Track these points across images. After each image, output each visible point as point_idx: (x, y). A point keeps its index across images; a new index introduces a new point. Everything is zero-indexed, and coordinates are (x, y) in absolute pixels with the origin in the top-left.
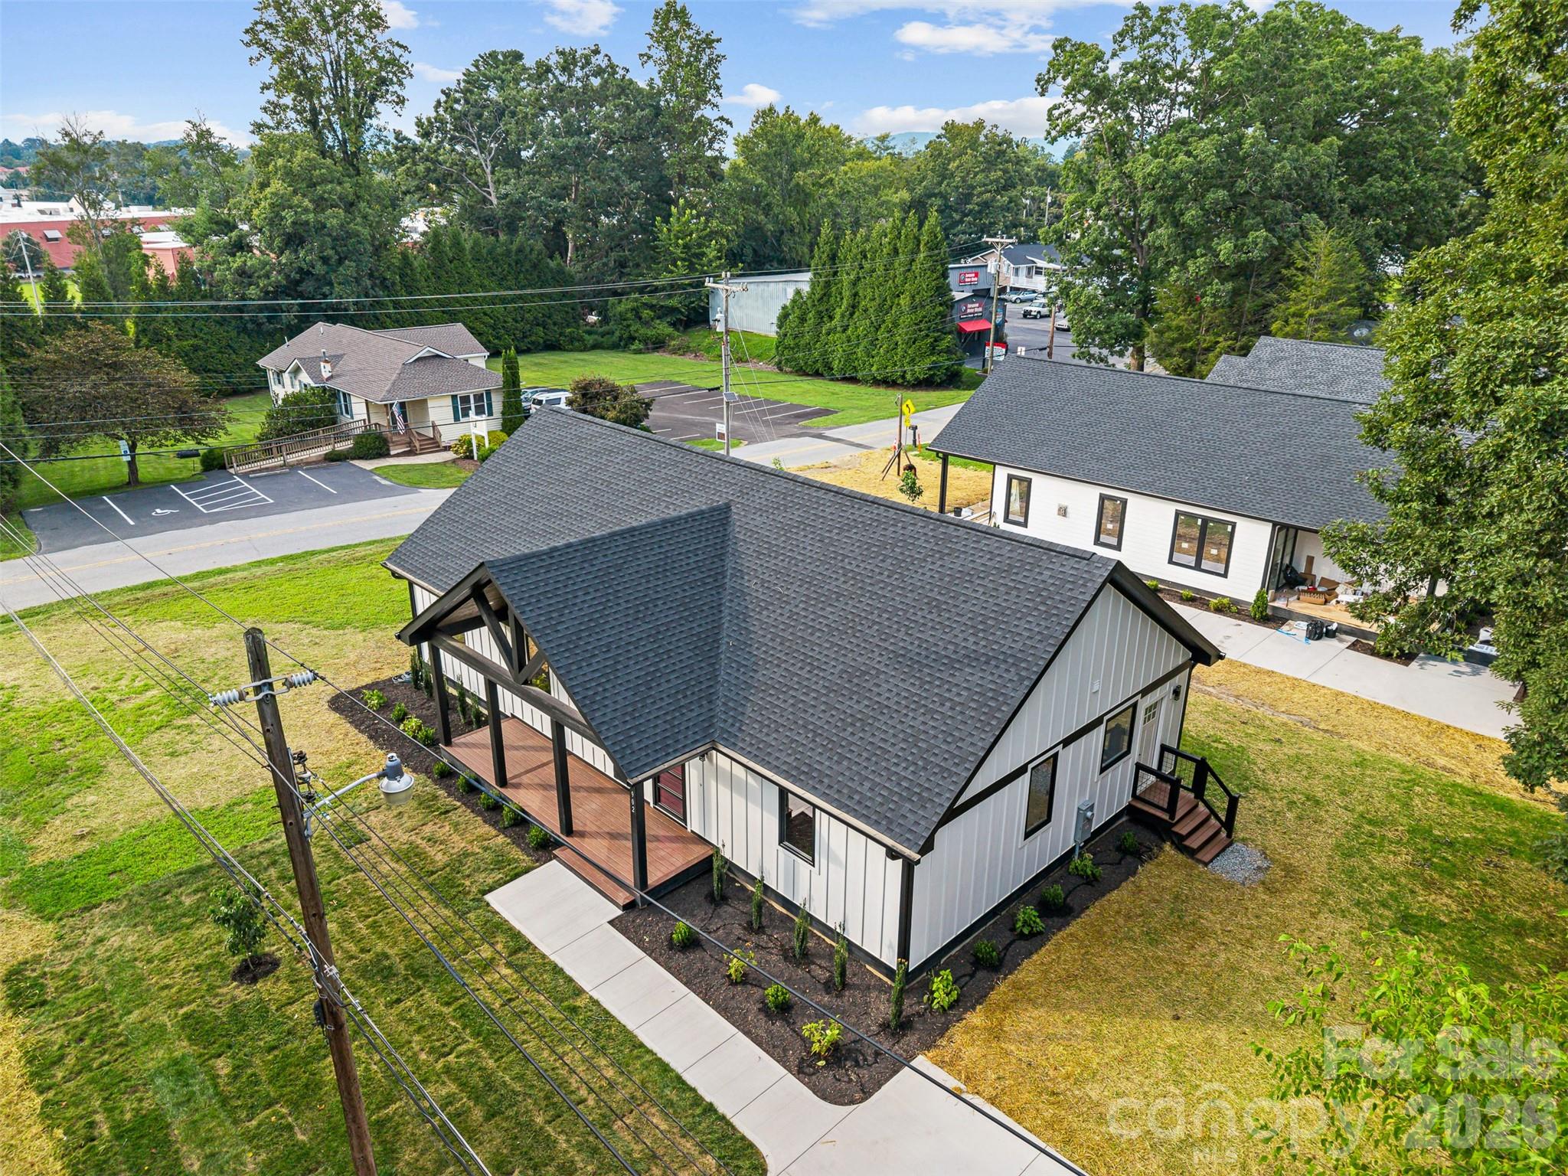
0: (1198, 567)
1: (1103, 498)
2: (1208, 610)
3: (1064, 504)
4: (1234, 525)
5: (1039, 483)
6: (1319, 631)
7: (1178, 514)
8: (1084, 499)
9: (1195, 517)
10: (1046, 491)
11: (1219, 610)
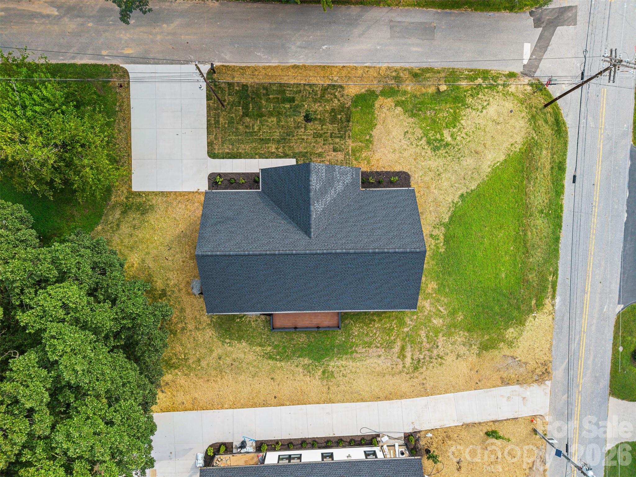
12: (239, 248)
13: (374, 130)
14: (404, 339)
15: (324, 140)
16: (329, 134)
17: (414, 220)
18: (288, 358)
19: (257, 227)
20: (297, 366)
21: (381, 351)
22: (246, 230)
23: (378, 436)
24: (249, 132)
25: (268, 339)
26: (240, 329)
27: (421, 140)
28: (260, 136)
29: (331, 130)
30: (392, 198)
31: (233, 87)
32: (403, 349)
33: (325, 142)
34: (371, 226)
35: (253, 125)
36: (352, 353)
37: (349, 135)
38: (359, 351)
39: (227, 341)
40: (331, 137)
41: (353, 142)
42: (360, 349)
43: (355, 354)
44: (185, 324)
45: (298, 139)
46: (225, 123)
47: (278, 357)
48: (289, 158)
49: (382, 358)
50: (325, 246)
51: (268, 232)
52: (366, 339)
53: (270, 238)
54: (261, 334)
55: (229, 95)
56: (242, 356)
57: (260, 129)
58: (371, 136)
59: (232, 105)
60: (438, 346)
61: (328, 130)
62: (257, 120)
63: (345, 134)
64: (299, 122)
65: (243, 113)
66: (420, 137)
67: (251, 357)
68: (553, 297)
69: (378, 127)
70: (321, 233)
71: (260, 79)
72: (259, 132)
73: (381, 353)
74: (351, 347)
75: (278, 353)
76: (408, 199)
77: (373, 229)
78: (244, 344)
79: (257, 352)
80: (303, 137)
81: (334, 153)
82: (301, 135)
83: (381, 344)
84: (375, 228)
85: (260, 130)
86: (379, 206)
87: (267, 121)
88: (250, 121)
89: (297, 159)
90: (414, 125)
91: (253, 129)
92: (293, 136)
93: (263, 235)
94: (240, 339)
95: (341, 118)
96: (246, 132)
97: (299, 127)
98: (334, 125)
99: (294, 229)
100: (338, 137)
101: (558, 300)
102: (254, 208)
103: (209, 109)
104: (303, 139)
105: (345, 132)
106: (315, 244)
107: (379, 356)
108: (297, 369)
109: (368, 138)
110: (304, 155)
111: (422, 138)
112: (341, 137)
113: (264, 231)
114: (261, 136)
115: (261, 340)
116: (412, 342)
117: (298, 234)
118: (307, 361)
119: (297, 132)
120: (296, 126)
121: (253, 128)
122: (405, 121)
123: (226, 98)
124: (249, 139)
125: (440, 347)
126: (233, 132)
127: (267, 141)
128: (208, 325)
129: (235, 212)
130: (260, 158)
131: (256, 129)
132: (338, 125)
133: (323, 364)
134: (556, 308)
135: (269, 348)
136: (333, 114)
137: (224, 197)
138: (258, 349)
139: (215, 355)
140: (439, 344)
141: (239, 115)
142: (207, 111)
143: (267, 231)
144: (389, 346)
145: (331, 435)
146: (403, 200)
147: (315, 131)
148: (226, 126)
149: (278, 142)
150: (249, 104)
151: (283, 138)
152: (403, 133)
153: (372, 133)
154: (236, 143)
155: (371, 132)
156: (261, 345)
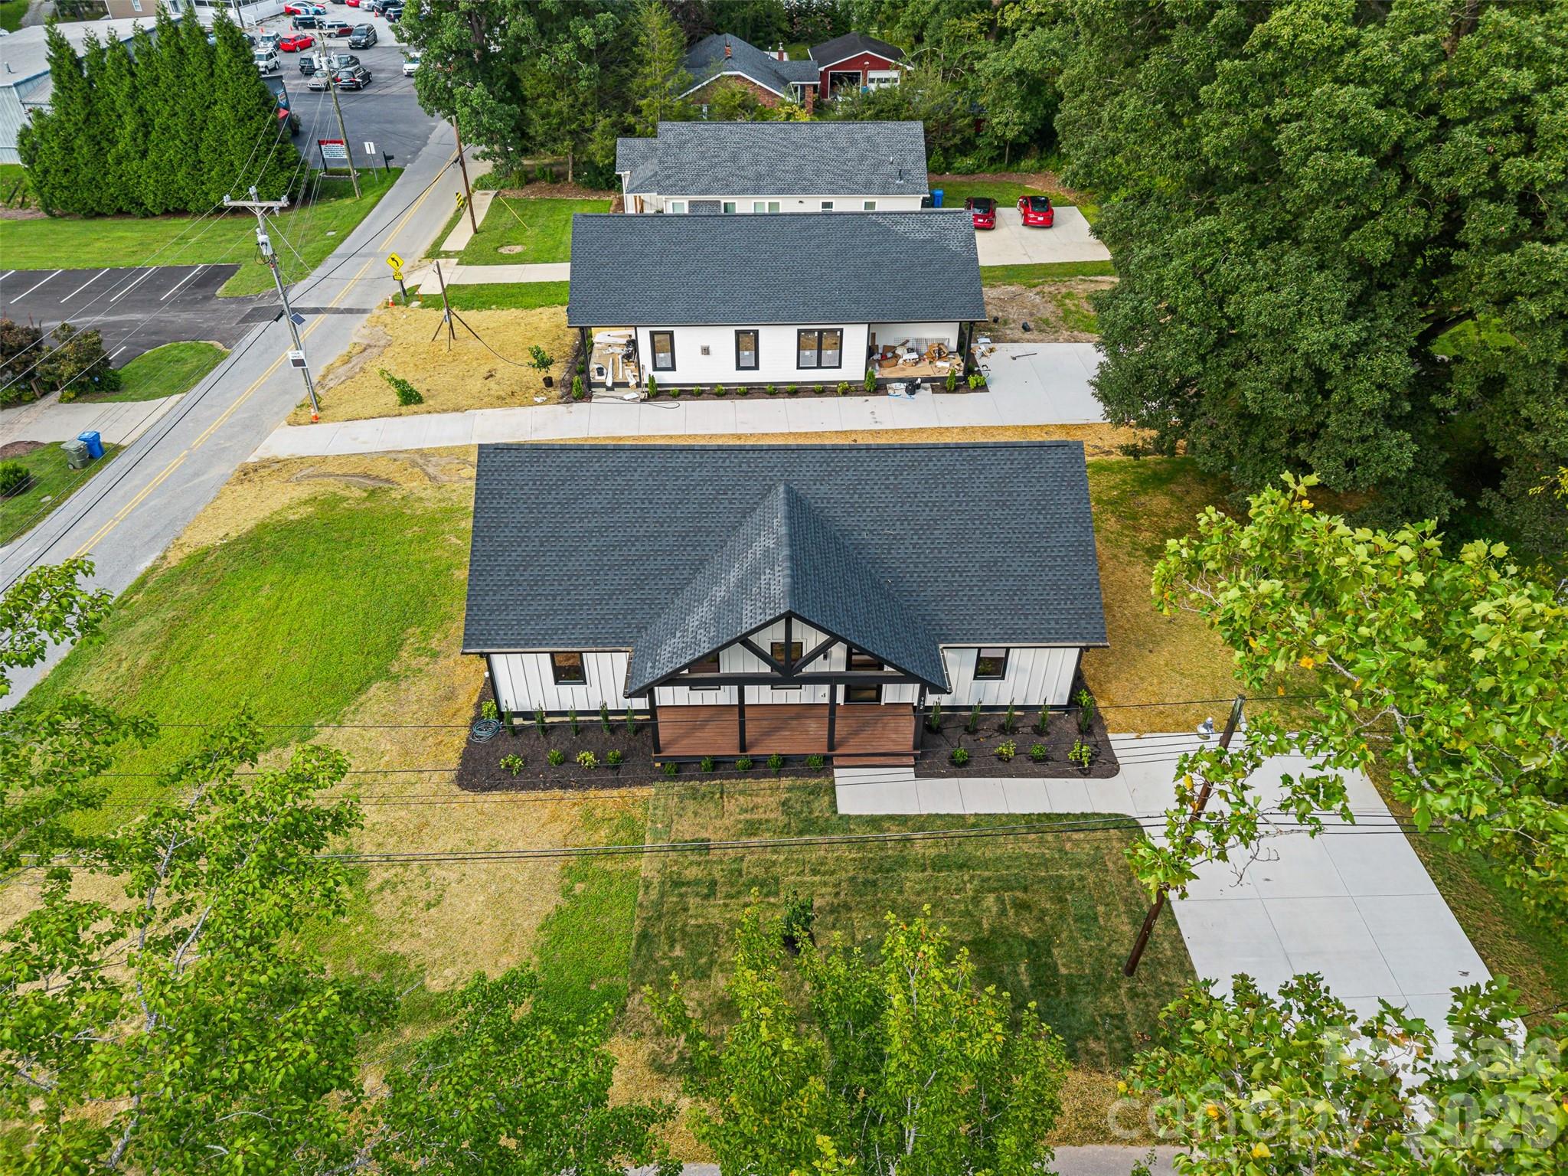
0: (819, 366)
1: (738, 333)
2: (838, 396)
3: (705, 344)
4: (841, 330)
5: (680, 334)
6: (913, 387)
7: (799, 332)
8: (723, 339)
9: (812, 331)
10: (687, 339)
11: (846, 393)
12: (974, 459)
13: (550, 908)
15: (740, 872)
16: (722, 890)
17: (491, 539)
19: (935, 521)
22: (963, 512)
23: (643, 400)
24: (1012, 889)
27: (387, 882)
28: (972, 877)
29: (714, 906)
30: (539, 616)
31: (1113, 1052)
33: (735, 866)
34: (616, 519)
35: (1003, 912)
37: (646, 893)
40: (714, 883)
41: (635, 872)
45: (833, 873)
46: (1107, 915)
48: (860, 816)
50: (748, 463)
51: (903, 503)
53: (895, 486)
55: (1121, 1018)
57: (976, 900)
58: (567, 892)
59: (1100, 977)
61: (726, 905)
62: (993, 931)
63: (662, 895)
64: (834, 927)
65: (1049, 953)
66: (387, 892)
69: (535, 922)
70: (756, 500)
72: (976, 891)
76: (492, 612)
77: (613, 509)
80: (817, 878)
81: (704, 835)
82: (825, 884)
84: (606, 513)
85: (973, 898)
86: (585, 586)
87: (953, 926)
88: (1018, 924)
89: (836, 812)
90: (397, 928)
91: (1000, 900)
92: (853, 879)
93: (916, 494)
95: (672, 946)
96: (1025, 889)
97: (832, 912)
98: (701, 921)
99: (832, 513)
100: (688, 884)
102: (951, 583)
103: (1182, 964)
104: (815, 872)
105: (660, 902)
106: (773, 468)
109: (579, 888)
110: (809, 826)
111: (381, 889)
112: (677, 884)
113: (914, 508)
114: (966, 878)
117: (822, 499)
119: (837, 894)
120: (844, 915)
121: (1003, 902)
122: (427, 941)
123: (1128, 1006)
124: (1008, 868)
126: (1072, 889)
127: (940, 864)
129: (1005, 568)
130: (962, 817)
131: (990, 900)
132: (685, 925)
136: (703, 961)
137: (1048, 621)
141: (1062, 945)
142: (1187, 956)
143: (906, 508)
145: (737, 402)
146: (507, 607)
147: (772, 900)
148: (1101, 909)
149: (903, 863)
150: (1032, 986)
151: (888, 871)
152: (445, 903)
153: (559, 898)
154: (1053, 859)
155: (566, 904)
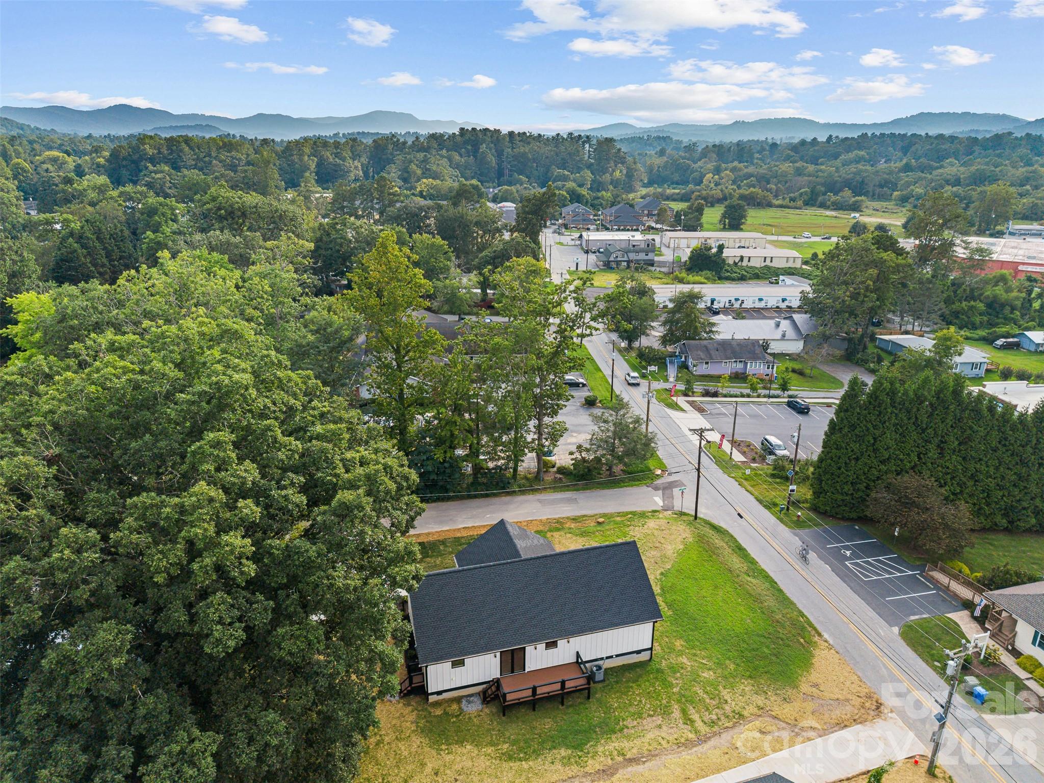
14: (679, 701)
18: (537, 753)
20: (553, 763)
21: (659, 720)
25: (501, 734)
26: (458, 731)
32: (684, 712)
36: (621, 730)
38: (630, 726)
39: (443, 747)
42: (630, 722)
43: (625, 730)
44: (381, 736)
47: (522, 755)
49: (664, 728)
52: (632, 710)
54: (489, 730)
56: (469, 764)
60: (726, 702)
67: (482, 763)
68: (820, 635)
71: (436, 537)
73: (659, 722)
74: (618, 724)
75: (520, 750)
78: (468, 747)
79: (489, 755)
83: (655, 711)
94: (460, 742)
101: (826, 636)
107: (660, 727)
108: (553, 767)
115: (492, 737)
116: (692, 702)
118: (563, 752)
125: (729, 700)
128: (413, 731)
133: (588, 753)
134: (831, 642)
135: (506, 746)
138: (490, 750)
139: (428, 769)
140: (726, 698)
144: (665, 712)
156: (492, 744)
